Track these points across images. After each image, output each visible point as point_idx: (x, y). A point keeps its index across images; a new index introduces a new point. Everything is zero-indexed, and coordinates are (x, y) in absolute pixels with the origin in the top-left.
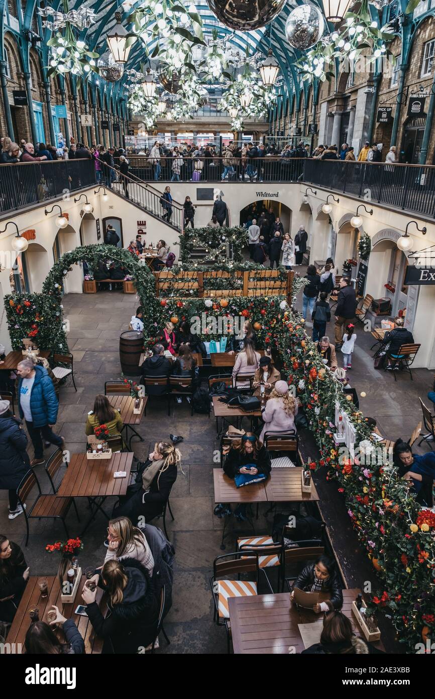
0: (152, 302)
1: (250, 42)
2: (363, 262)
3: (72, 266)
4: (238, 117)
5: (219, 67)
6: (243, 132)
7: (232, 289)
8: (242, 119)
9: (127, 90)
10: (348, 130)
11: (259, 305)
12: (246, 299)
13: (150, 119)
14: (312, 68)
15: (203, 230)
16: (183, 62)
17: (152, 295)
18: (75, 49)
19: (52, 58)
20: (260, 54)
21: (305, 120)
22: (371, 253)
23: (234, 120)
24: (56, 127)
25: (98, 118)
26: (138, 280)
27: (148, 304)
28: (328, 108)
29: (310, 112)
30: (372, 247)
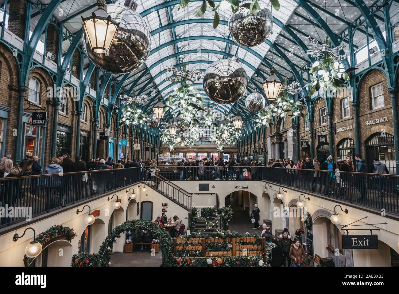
0: (171, 261)
1: (226, 109)
2: (309, 231)
3: (120, 234)
4: (221, 145)
5: (211, 120)
6: (224, 152)
7: (224, 251)
8: (223, 145)
9: (161, 132)
10: (285, 151)
11: (244, 262)
12: (235, 258)
13: (172, 146)
14: (261, 121)
15: (204, 210)
16: (192, 118)
17: (171, 255)
18: (136, 113)
19: (123, 117)
20: (232, 115)
21: (259, 146)
22: (313, 226)
23: (218, 146)
24: (120, 150)
25: (144, 145)
26: (163, 244)
27: (169, 262)
28: (271, 140)
29: (261, 142)
30: (313, 222)
